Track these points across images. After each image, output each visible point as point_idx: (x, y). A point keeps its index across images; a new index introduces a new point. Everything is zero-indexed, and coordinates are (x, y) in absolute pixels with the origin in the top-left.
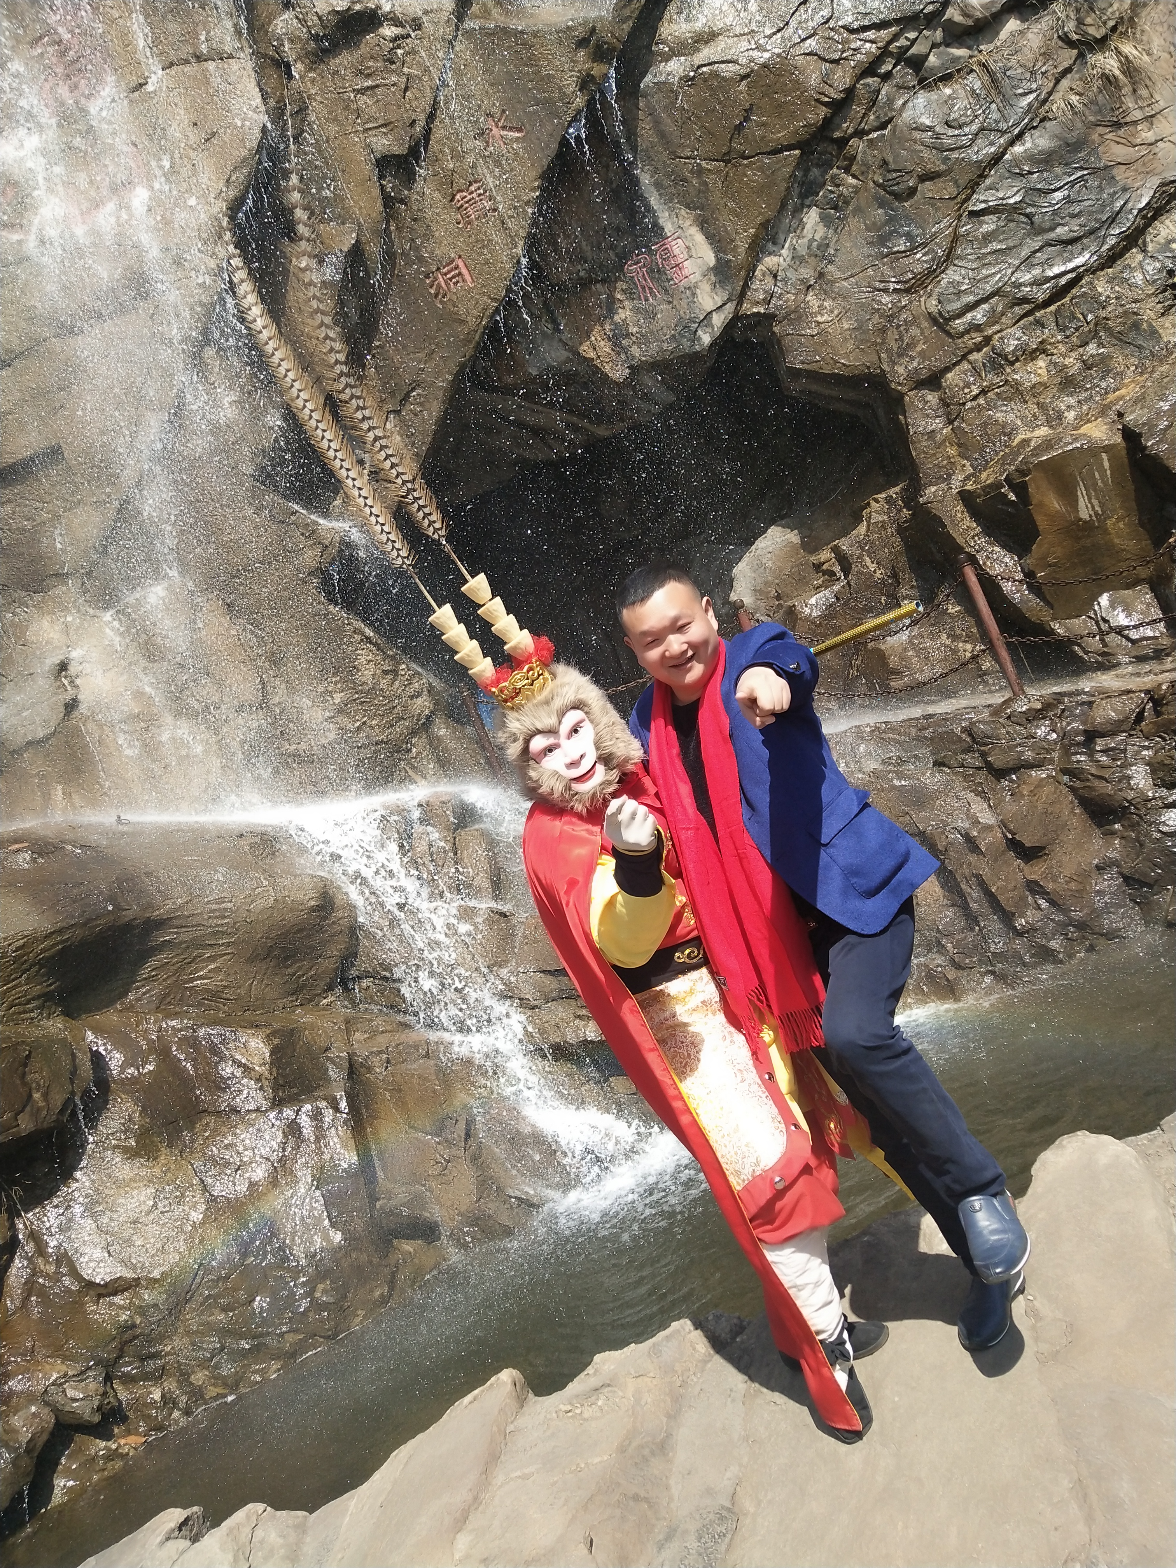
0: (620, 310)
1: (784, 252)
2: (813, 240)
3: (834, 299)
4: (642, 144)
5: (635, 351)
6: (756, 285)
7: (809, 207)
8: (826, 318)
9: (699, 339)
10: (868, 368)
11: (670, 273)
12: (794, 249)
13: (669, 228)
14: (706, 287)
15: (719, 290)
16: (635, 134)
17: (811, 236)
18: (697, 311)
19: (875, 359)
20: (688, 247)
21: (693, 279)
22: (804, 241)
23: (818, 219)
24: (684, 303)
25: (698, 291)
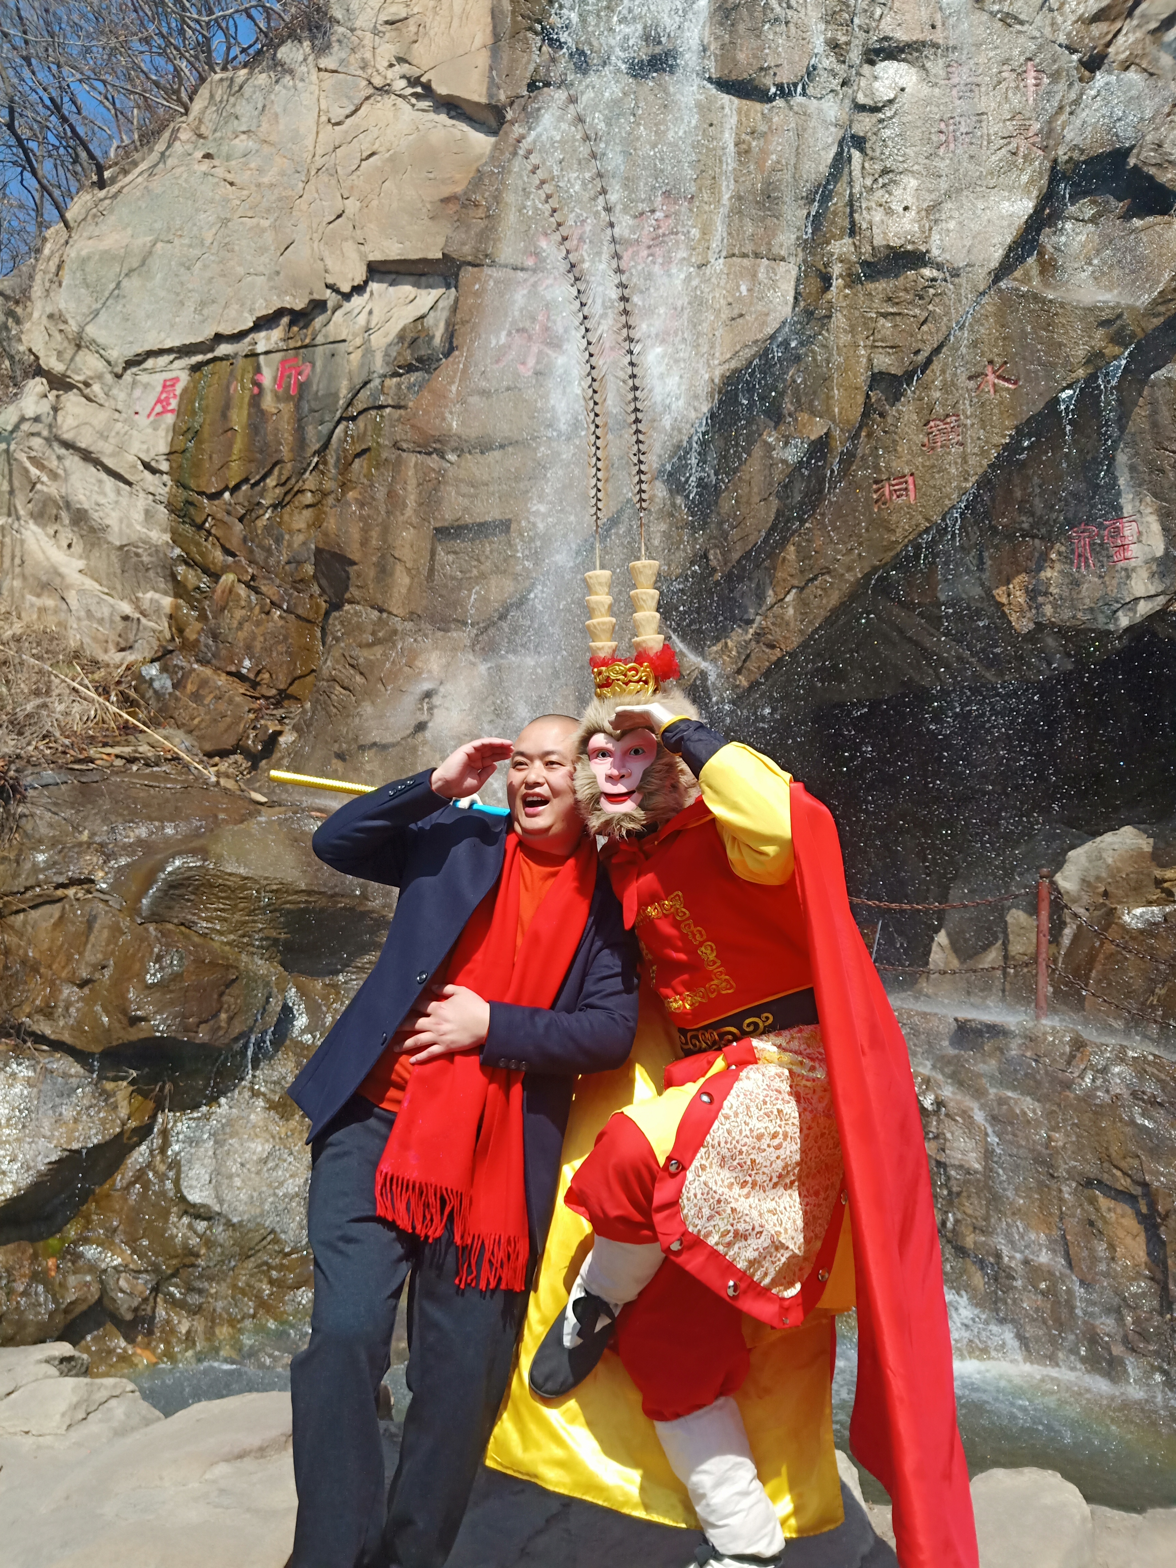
0: (1048, 569)
4: (1131, 427)
5: (1048, 610)
9: (1117, 619)
11: (1112, 551)
13: (1128, 509)
14: (1144, 574)
15: (1156, 581)
16: (1128, 418)
18: (1125, 593)
20: (1140, 533)
21: (1133, 563)
24: (1115, 582)
25: (1134, 575)
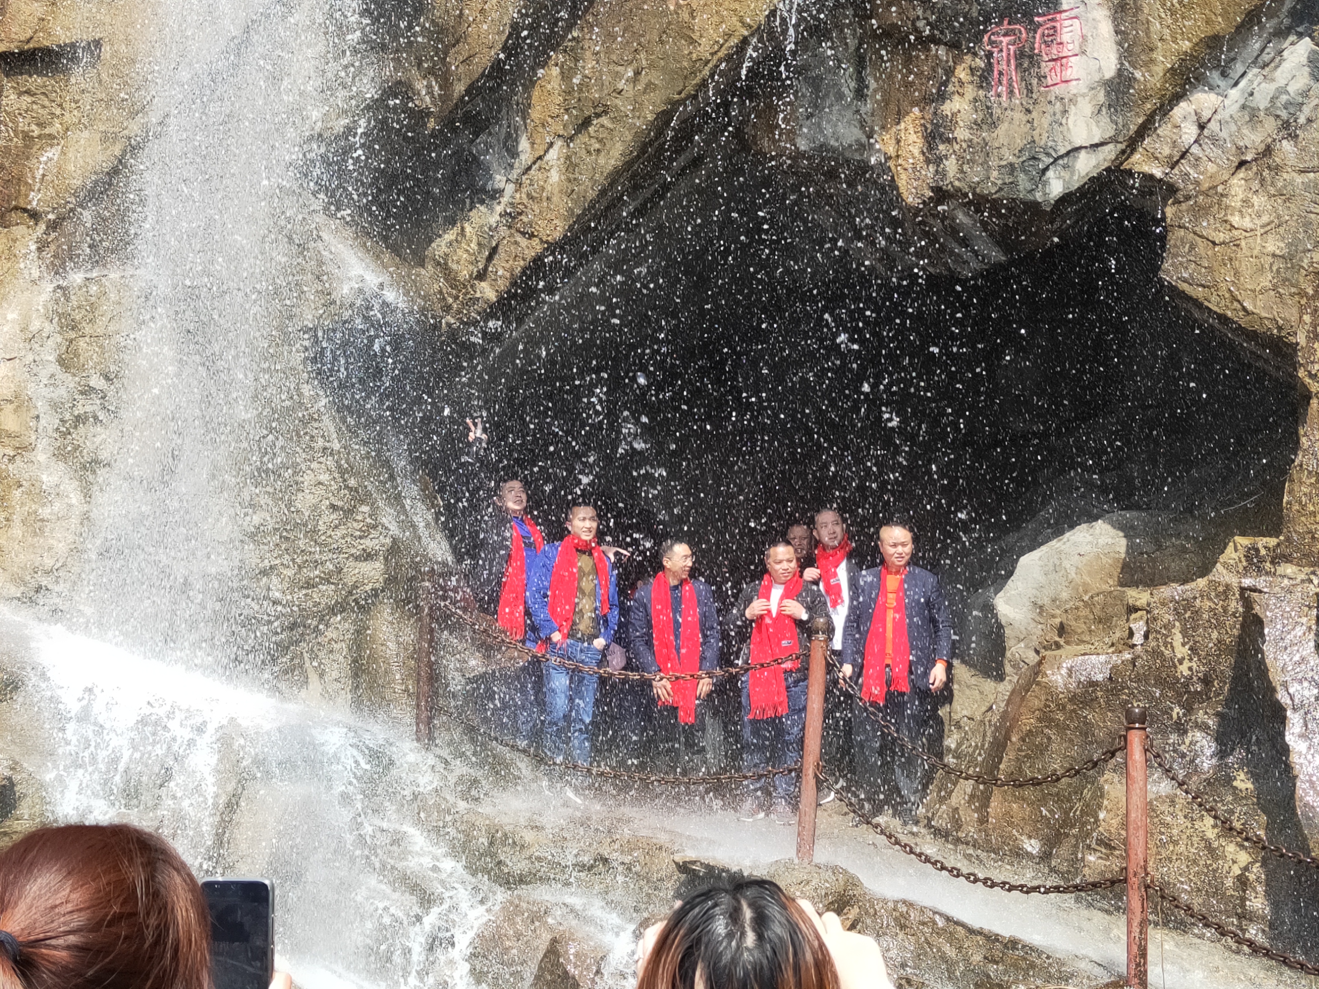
0: (956, 97)
1: (1234, 93)
2: (1283, 90)
3: (1271, 196)
5: (951, 165)
6: (1164, 130)
7: (1300, 35)
8: (1247, 223)
9: (1046, 183)
10: (1280, 328)
11: (1045, 67)
12: (1252, 94)
14: (1085, 107)
15: (1105, 119)
17: (1282, 83)
18: (1059, 139)
19: (1294, 318)
20: (1084, 37)
21: (1073, 88)
22: (1268, 89)
23: (1304, 60)
24: (1046, 121)
25: (1072, 110)
